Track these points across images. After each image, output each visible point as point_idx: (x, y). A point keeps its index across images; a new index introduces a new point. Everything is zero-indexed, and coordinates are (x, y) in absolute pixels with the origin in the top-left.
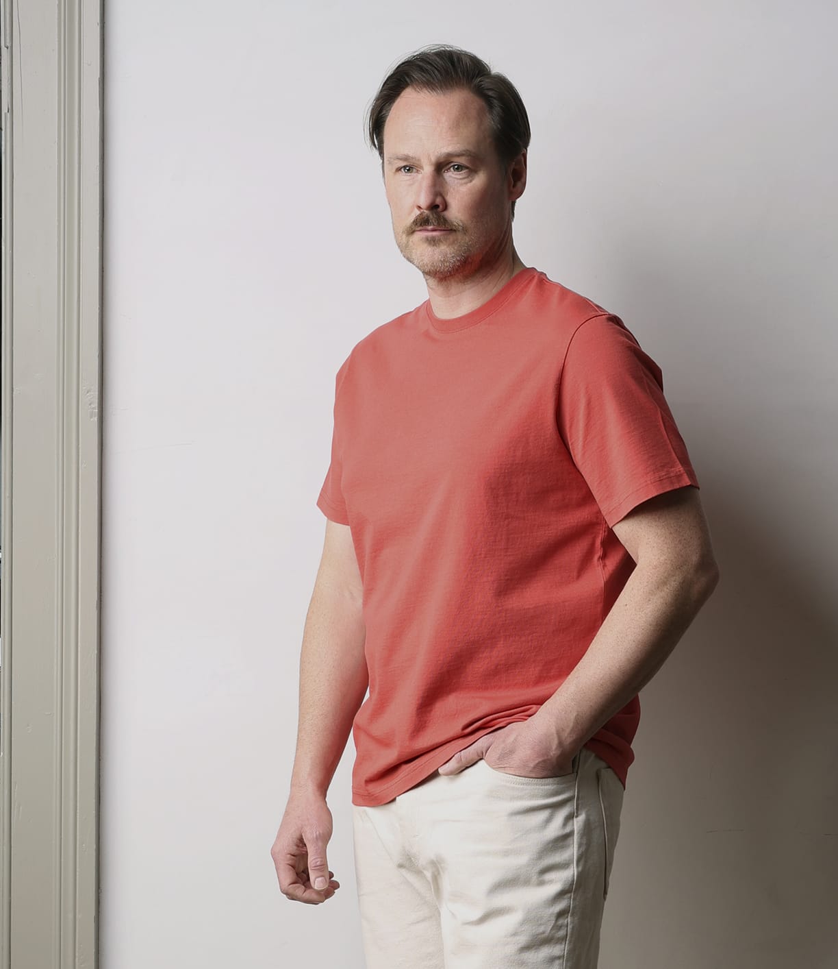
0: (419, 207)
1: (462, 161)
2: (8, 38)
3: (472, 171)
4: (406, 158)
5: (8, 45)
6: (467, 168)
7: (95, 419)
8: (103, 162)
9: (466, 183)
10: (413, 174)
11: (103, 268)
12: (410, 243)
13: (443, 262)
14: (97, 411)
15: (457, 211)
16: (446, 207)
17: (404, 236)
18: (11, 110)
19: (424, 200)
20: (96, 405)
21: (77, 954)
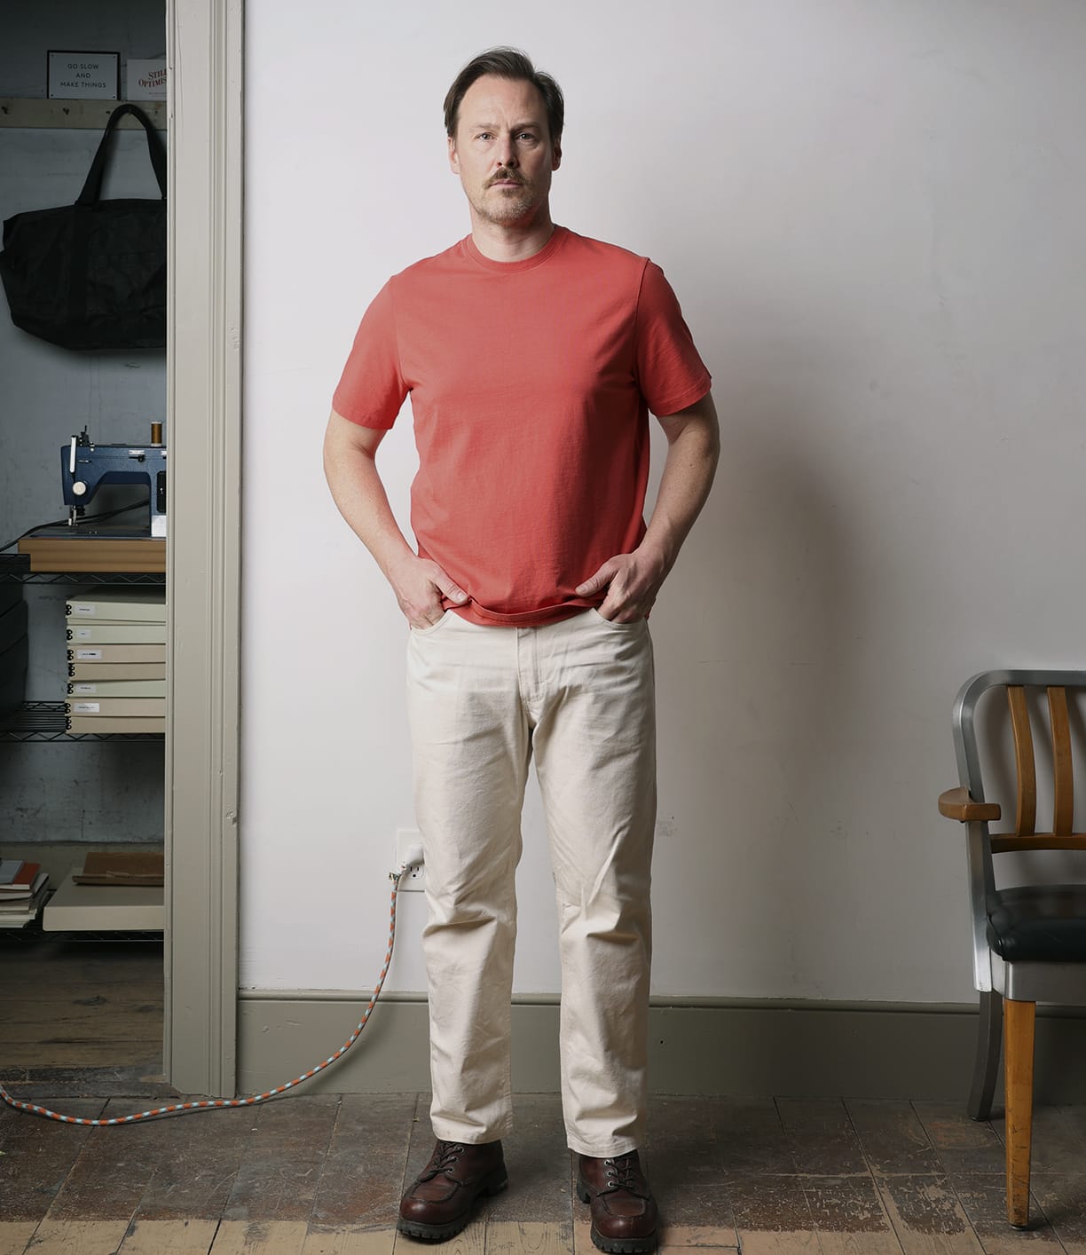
0: (500, 164)
1: (529, 131)
2: (172, 63)
3: (536, 141)
4: (487, 127)
5: (172, 67)
6: (533, 137)
9: (532, 149)
10: (490, 140)
12: (487, 196)
13: (515, 210)
15: (526, 168)
16: (519, 165)
17: (482, 190)
18: (174, 116)
19: (504, 158)
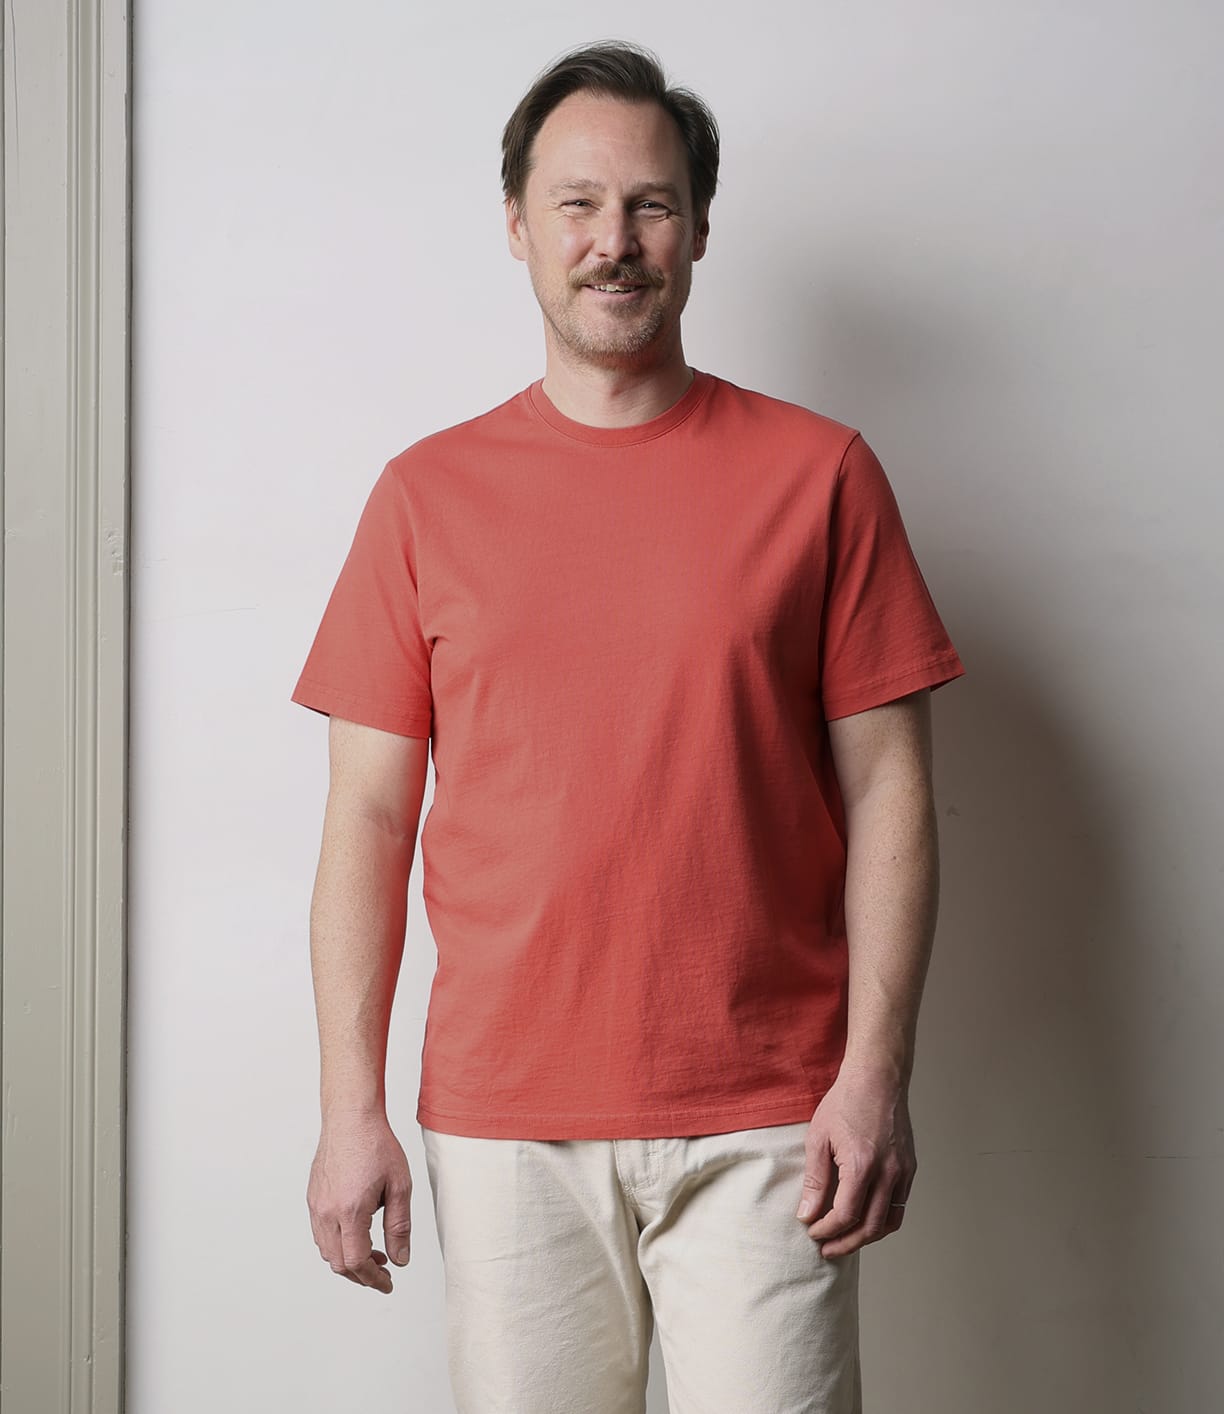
0: (606, 255)
3: (669, 212)
6: (663, 205)
7: (120, 573)
8: (132, 212)
10: (588, 212)
11: (131, 361)
14: (122, 561)
20: (121, 553)
21: (94, 1326)
